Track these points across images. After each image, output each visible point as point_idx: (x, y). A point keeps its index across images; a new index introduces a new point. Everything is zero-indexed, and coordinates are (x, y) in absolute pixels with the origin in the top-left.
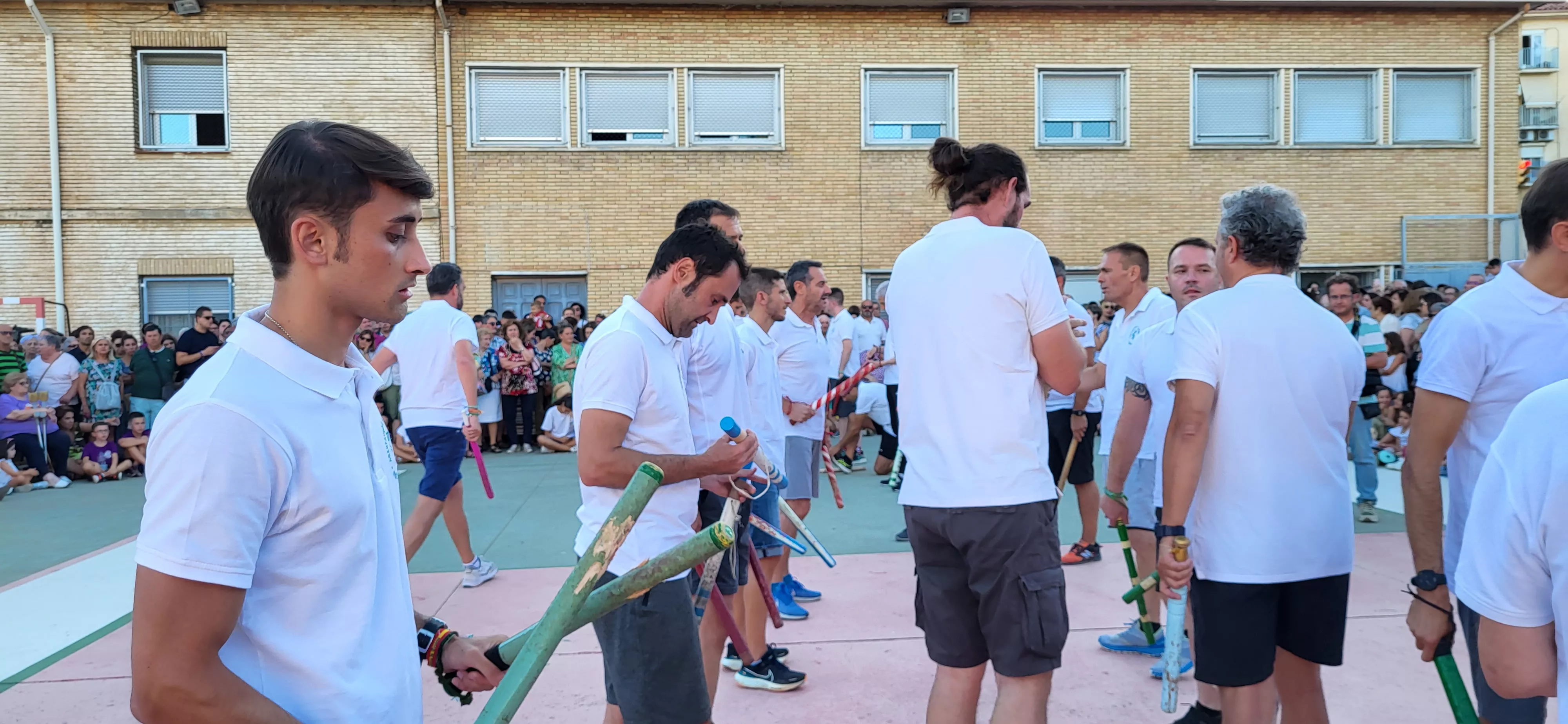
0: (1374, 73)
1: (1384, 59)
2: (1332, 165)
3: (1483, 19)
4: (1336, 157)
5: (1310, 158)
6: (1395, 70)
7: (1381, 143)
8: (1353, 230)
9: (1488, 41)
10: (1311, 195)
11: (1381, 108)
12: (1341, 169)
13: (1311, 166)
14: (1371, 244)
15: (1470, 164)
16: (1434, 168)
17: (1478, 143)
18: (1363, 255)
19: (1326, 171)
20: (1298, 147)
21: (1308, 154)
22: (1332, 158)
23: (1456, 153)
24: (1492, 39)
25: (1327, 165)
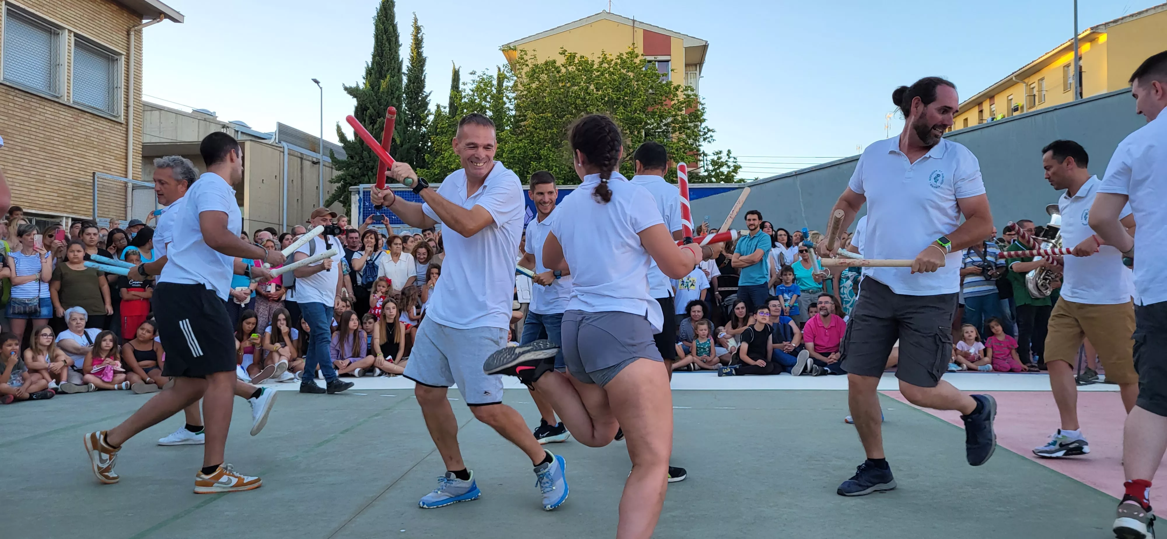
0: (60, 32)
1: (68, 22)
2: (31, 111)
3: (125, 15)
4: (34, 103)
5: (16, 98)
6: (76, 35)
7: (64, 100)
8: (45, 179)
9: (128, 34)
10: (15, 136)
11: (66, 67)
12: (37, 116)
13: (16, 106)
14: (56, 195)
15: (116, 137)
16: (97, 134)
17: (122, 119)
18: (51, 204)
19: (25, 115)
20: (8, 84)
21: (13, 94)
22: (31, 103)
23: (110, 124)
24: (132, 33)
25: (27, 109)
